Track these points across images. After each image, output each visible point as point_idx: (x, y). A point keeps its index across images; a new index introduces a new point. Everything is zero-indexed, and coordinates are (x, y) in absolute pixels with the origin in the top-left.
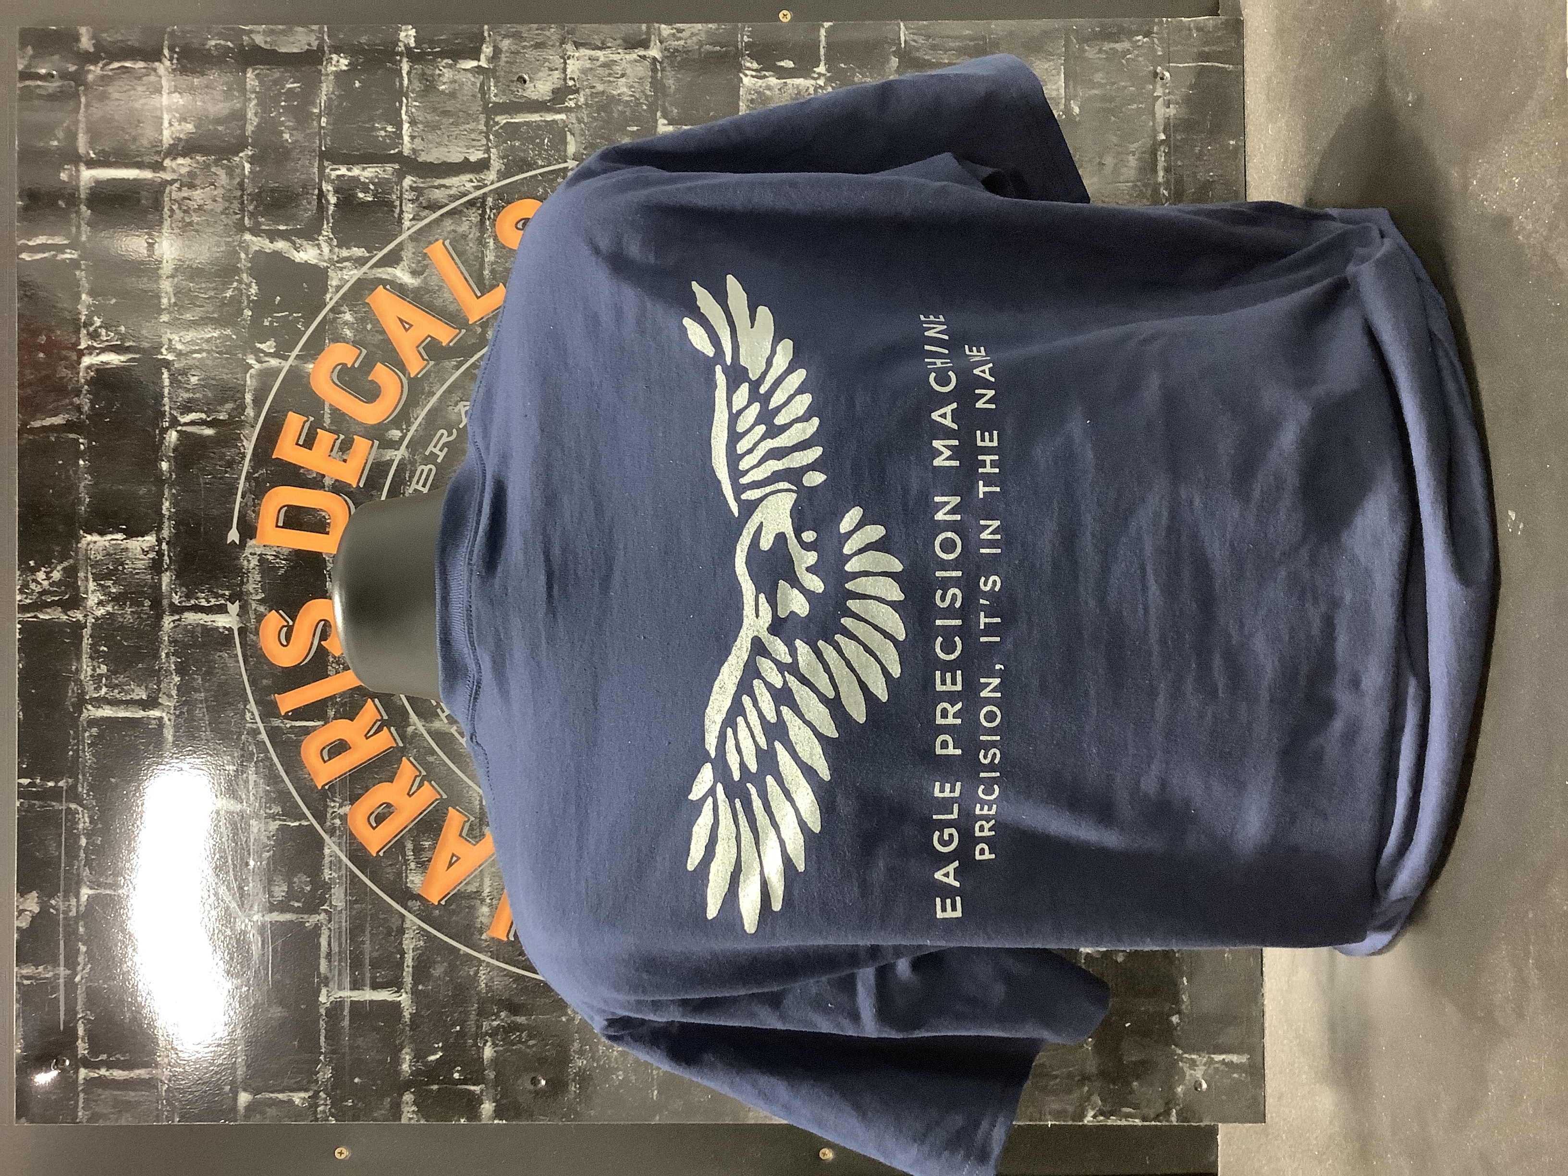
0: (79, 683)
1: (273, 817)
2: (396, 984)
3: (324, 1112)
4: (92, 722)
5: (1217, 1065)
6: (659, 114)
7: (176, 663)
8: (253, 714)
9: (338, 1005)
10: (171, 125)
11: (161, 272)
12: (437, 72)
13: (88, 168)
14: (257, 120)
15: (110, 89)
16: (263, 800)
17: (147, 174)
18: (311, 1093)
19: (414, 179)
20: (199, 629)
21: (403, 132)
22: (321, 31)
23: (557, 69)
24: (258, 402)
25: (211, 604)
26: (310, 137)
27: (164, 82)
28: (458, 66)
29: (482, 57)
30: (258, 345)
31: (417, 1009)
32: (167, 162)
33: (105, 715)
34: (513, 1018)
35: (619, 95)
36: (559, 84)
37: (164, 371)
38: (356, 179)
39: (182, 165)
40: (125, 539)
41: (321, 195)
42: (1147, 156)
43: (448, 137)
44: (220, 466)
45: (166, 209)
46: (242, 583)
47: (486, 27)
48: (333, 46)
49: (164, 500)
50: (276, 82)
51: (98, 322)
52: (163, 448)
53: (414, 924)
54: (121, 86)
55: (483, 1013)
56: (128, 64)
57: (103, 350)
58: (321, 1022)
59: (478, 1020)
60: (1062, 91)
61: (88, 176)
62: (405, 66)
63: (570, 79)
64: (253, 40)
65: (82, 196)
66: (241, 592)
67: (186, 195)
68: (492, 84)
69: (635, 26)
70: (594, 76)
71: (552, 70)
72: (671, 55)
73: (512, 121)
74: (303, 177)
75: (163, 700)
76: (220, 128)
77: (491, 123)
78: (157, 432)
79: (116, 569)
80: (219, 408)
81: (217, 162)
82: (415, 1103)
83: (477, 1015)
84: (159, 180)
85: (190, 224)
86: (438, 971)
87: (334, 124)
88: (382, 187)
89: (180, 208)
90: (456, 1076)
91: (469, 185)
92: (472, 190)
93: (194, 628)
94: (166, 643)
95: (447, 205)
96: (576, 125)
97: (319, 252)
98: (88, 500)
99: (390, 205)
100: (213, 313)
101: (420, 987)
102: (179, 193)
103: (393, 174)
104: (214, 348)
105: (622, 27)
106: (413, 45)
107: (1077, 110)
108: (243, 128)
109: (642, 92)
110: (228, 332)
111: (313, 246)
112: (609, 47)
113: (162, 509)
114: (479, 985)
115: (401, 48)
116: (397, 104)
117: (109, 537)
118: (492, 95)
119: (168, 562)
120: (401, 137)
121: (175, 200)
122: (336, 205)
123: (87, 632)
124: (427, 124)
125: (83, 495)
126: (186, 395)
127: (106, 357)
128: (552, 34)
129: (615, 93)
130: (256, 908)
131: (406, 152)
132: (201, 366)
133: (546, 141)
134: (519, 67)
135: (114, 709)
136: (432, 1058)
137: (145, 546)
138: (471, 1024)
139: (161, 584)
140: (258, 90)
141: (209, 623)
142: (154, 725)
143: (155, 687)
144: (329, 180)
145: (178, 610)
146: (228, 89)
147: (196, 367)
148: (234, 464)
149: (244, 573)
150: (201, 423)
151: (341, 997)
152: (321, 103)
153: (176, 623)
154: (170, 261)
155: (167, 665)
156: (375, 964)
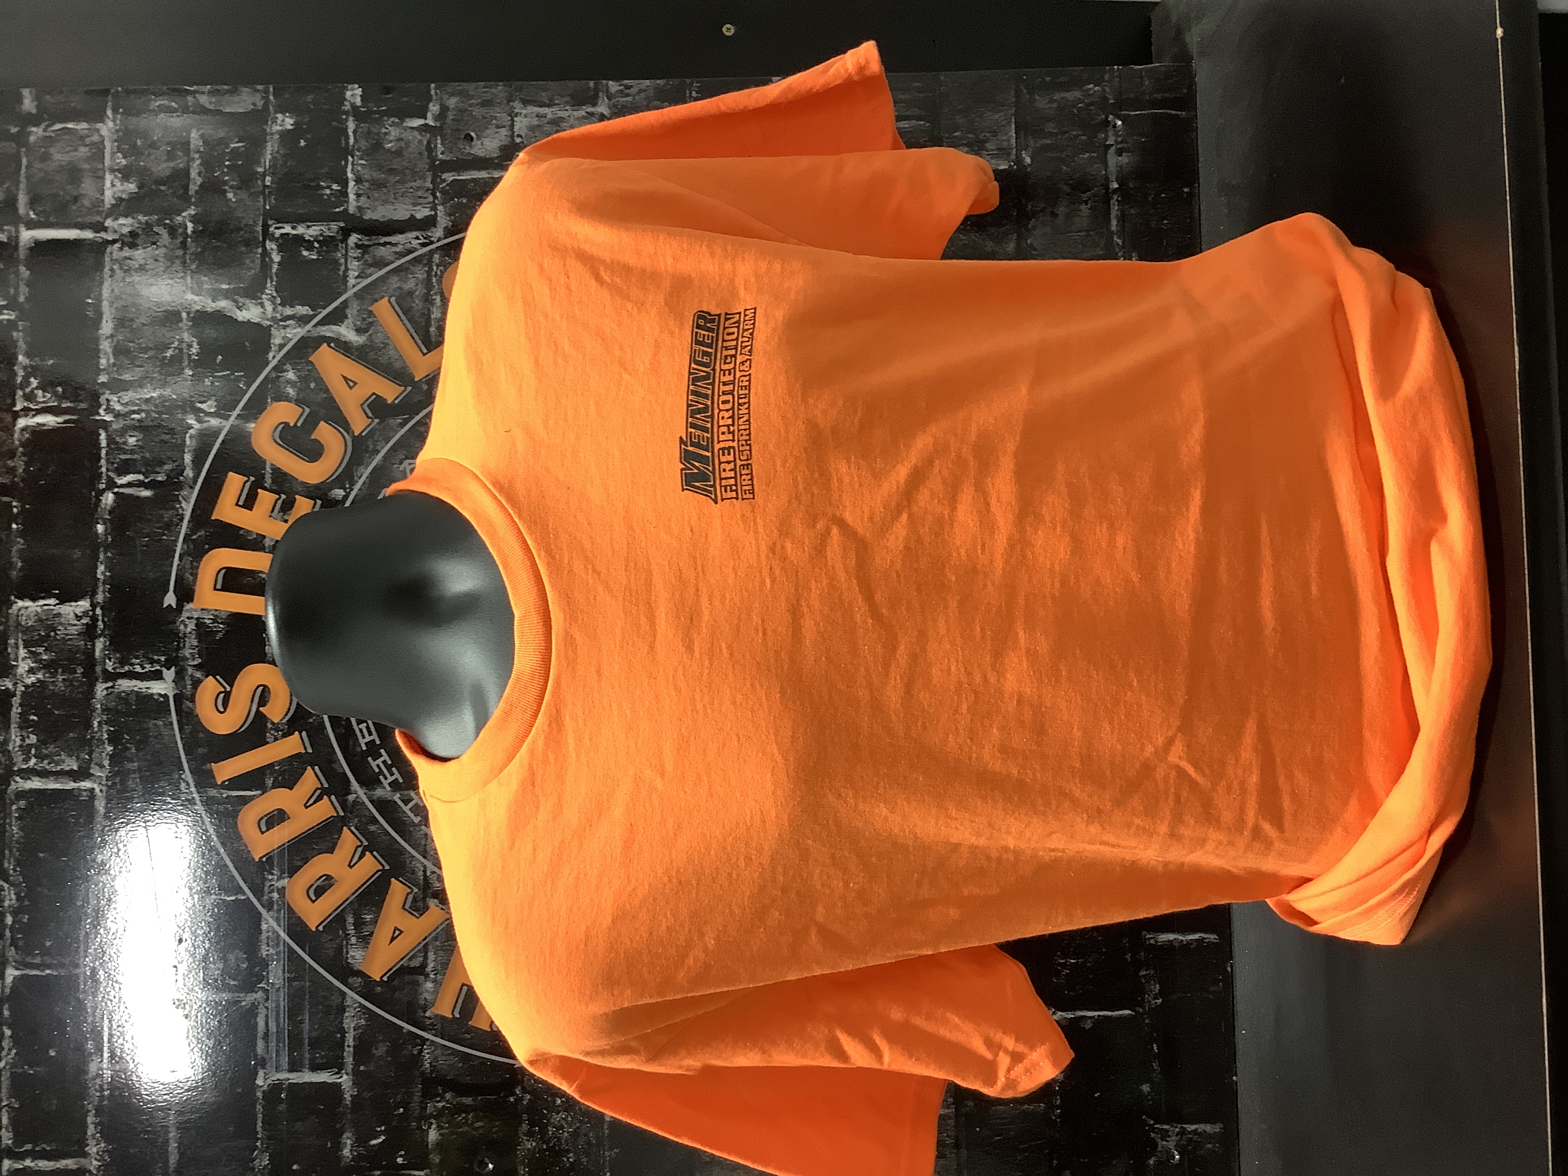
0: (7, 753)
1: (209, 891)
2: (337, 1065)
4: (21, 795)
5: (1190, 1136)
7: (108, 732)
9: (276, 1088)
10: (113, 185)
11: (101, 332)
12: (384, 130)
13: (28, 229)
14: (200, 179)
15: (52, 150)
16: (198, 873)
17: (88, 235)
19: (359, 237)
20: (133, 697)
21: (349, 190)
22: (266, 92)
23: (504, 127)
24: (198, 463)
25: (147, 670)
26: (254, 196)
27: (108, 144)
28: (405, 124)
29: (429, 115)
30: (199, 405)
31: (358, 1091)
32: (108, 223)
33: (34, 787)
34: (459, 1099)
36: (506, 142)
37: (101, 431)
38: (299, 239)
39: (125, 224)
40: (58, 604)
41: (266, 253)
42: (1101, 205)
43: (394, 194)
44: (157, 528)
45: (107, 269)
46: (178, 649)
47: (433, 85)
48: (278, 106)
49: (99, 564)
50: (221, 141)
51: (34, 382)
52: (99, 510)
53: (356, 1002)
54: (63, 147)
55: (428, 1094)
56: (70, 126)
57: (39, 412)
58: (258, 1107)
59: (421, 1102)
60: (1013, 141)
61: (27, 236)
62: (351, 126)
63: (519, 136)
64: (198, 101)
65: (22, 257)
66: (177, 656)
67: (127, 254)
68: (439, 141)
69: (583, 83)
71: (498, 127)
73: (460, 178)
74: (246, 236)
75: (95, 771)
76: (163, 188)
77: (439, 180)
78: (93, 494)
79: (49, 636)
80: (158, 469)
81: (159, 223)
83: (422, 1096)
84: (100, 240)
85: (131, 283)
86: (381, 1050)
87: (278, 183)
88: (327, 245)
89: (121, 269)
90: (400, 1160)
91: (415, 243)
92: (418, 247)
93: (128, 694)
94: (99, 711)
95: (392, 262)
97: (262, 310)
98: (20, 564)
99: (336, 262)
100: (153, 372)
101: (362, 1068)
102: (120, 253)
103: (338, 232)
104: (153, 408)
105: (569, 84)
106: (358, 101)
107: (1028, 160)
108: (186, 188)
110: (168, 391)
111: (256, 305)
112: (558, 104)
113: (96, 573)
114: (423, 1065)
115: (347, 107)
116: (343, 163)
117: (42, 602)
118: (439, 153)
119: (102, 627)
120: (346, 195)
121: (116, 260)
122: (279, 263)
123: (16, 701)
124: (372, 182)
125: (15, 559)
126: (123, 457)
127: (40, 419)
128: (499, 92)
131: (351, 210)
132: (140, 427)
134: (465, 125)
135: (43, 780)
136: (374, 1142)
137: (79, 611)
138: (415, 1105)
139: (94, 651)
140: (202, 150)
141: (144, 690)
142: (84, 797)
143: (87, 757)
144: (273, 238)
145: (111, 677)
146: (173, 149)
147: (134, 428)
148: (171, 526)
149: (180, 638)
150: (140, 484)
151: (278, 1080)
152: (265, 162)
153: (110, 690)
154: (109, 321)
155: (99, 734)
156: (314, 1044)
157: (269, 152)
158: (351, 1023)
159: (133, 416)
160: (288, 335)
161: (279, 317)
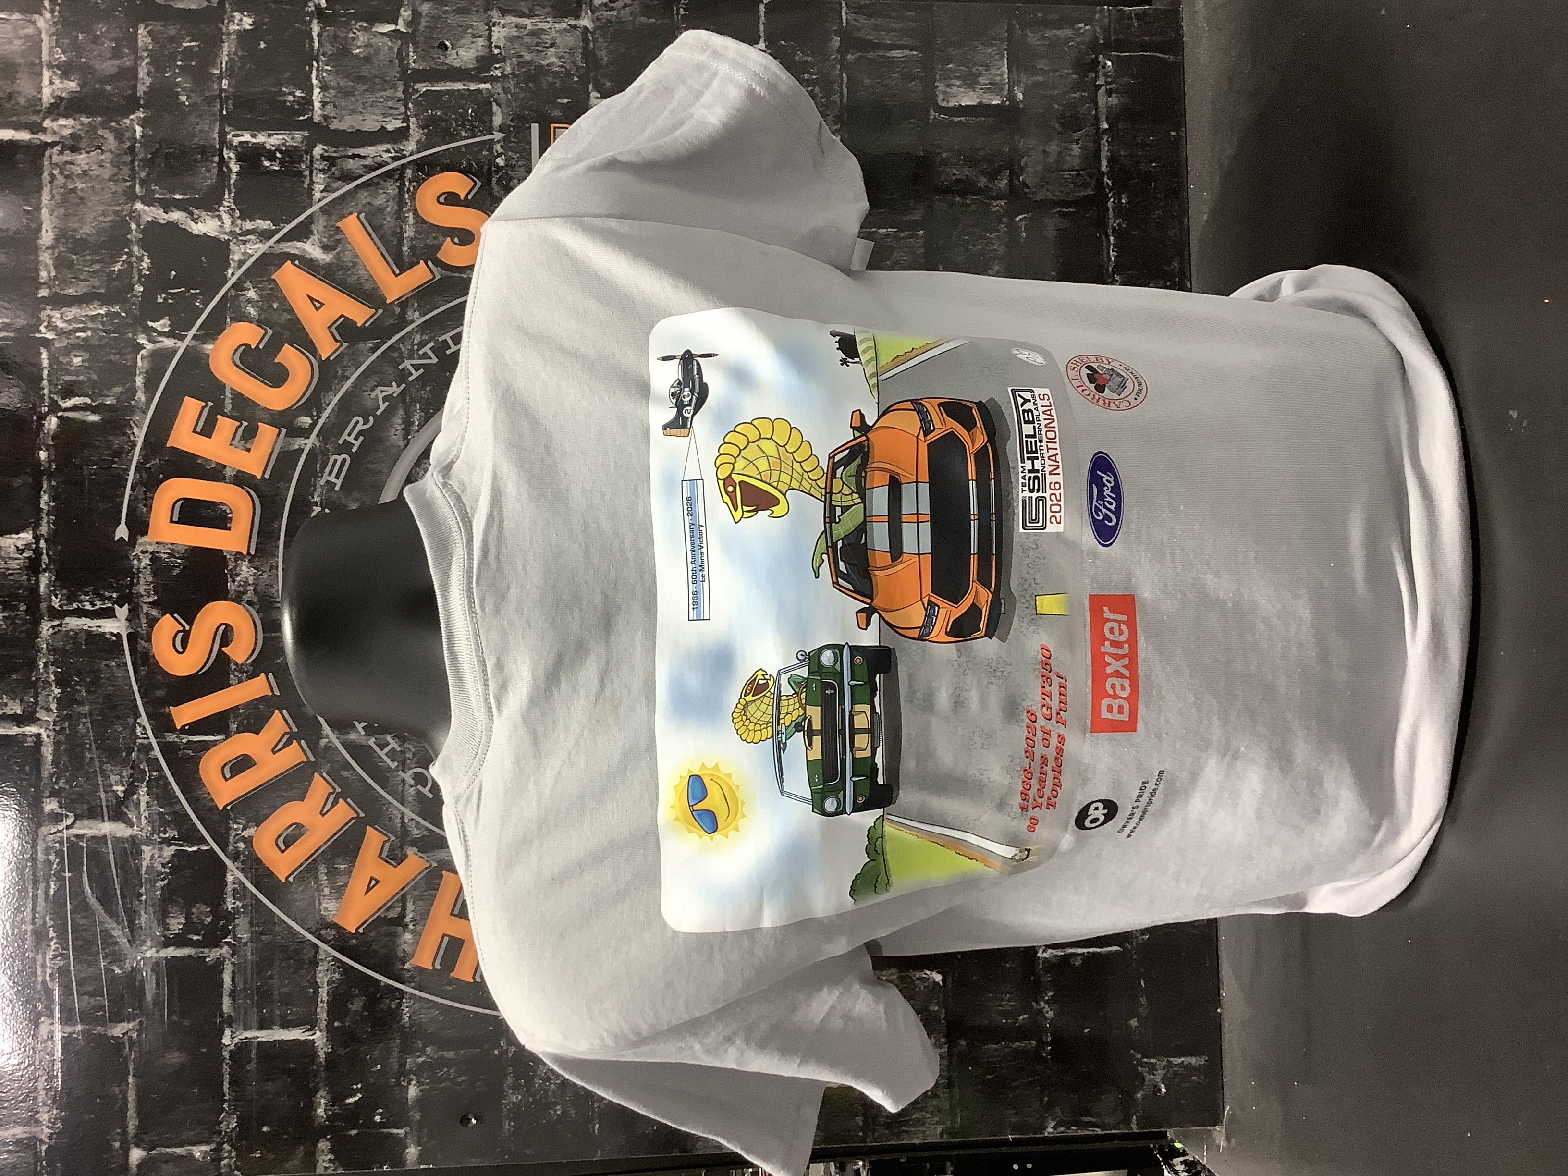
1: (168, 842)
2: (309, 1021)
3: (229, 1166)
5: (1176, 1069)
6: (591, 86)
7: (55, 673)
8: (144, 728)
9: (243, 1047)
10: (51, 83)
11: (41, 242)
12: (351, 35)
14: (150, 80)
16: (157, 824)
17: (24, 136)
18: (213, 1146)
19: (325, 148)
20: (83, 636)
21: (314, 98)
23: (481, 36)
24: (151, 385)
25: (97, 607)
26: (210, 100)
27: (45, 37)
28: (374, 29)
29: (400, 21)
30: (151, 324)
31: (332, 1048)
32: (47, 123)
34: (439, 1053)
35: (548, 65)
36: (483, 52)
37: (42, 350)
38: (260, 147)
39: (65, 126)
41: (223, 162)
42: (1091, 145)
43: (363, 104)
44: (107, 455)
45: (45, 174)
46: (132, 584)
48: (235, 3)
49: (42, 493)
50: (172, 39)
52: (41, 435)
53: (329, 955)
55: (406, 1050)
56: (3, 16)
58: (225, 1066)
59: (400, 1057)
60: (1006, 76)
62: (316, 28)
63: (497, 47)
66: (131, 592)
67: (69, 159)
68: (411, 50)
70: (521, 44)
71: (474, 36)
72: (603, 26)
73: (433, 89)
74: (202, 142)
75: (42, 715)
76: (108, 88)
77: (411, 90)
78: (35, 418)
80: (106, 392)
81: (104, 125)
82: (332, 1151)
83: (400, 1052)
84: (39, 142)
85: (73, 190)
86: (356, 1005)
87: (235, 87)
88: (291, 156)
89: (61, 173)
90: (378, 1119)
91: (386, 156)
92: (389, 160)
93: (77, 633)
94: (44, 651)
95: (361, 176)
96: (503, 95)
97: (219, 223)
99: (300, 174)
100: (99, 288)
101: (336, 1024)
102: (61, 157)
103: (302, 142)
104: (101, 327)
106: (324, 4)
107: (1020, 96)
108: (134, 88)
109: (573, 62)
110: (116, 309)
111: (213, 217)
112: (538, 15)
113: (39, 503)
114: (401, 1018)
115: (311, 8)
116: (307, 68)
118: (411, 61)
119: (47, 561)
120: (311, 102)
121: (56, 165)
122: (238, 173)
124: (339, 89)
126: (67, 378)
129: (543, 63)
130: (149, 943)
131: (317, 118)
132: (85, 346)
133: (470, 111)
134: (440, 33)
136: (351, 1100)
137: (20, 544)
138: (394, 1061)
139: (39, 587)
140: (151, 47)
141: (95, 629)
142: (30, 742)
143: (32, 700)
144: (230, 147)
145: (57, 614)
146: (118, 46)
147: (79, 347)
148: (123, 454)
149: (134, 573)
150: (85, 408)
151: (246, 1038)
152: (221, 63)
153: (56, 629)
154: (50, 231)
155: (45, 675)
156: (286, 1001)
157: (225, 53)
158: (324, 977)
159: (78, 334)
160: (248, 251)
161: (238, 231)
